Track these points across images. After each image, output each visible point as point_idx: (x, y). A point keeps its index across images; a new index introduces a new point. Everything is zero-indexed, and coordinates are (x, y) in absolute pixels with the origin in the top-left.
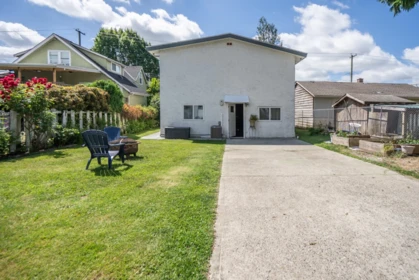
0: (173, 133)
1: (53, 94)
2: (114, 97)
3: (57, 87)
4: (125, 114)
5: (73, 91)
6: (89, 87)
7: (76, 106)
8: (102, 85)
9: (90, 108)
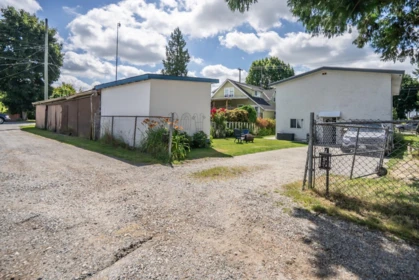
0: (282, 137)
1: (226, 115)
2: (251, 114)
3: (227, 111)
4: (258, 124)
5: (233, 112)
6: (240, 110)
7: (234, 120)
8: (246, 108)
9: (240, 120)
